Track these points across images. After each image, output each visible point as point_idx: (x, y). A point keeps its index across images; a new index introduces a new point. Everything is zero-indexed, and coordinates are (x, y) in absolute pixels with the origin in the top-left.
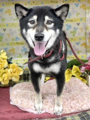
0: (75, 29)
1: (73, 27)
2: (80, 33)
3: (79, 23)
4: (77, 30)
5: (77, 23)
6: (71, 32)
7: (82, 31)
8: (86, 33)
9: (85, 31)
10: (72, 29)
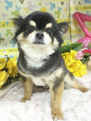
0: (60, 9)
1: (57, 6)
2: (64, 15)
3: (63, 2)
4: (61, 10)
5: (61, 2)
6: (55, 13)
7: (66, 12)
8: (70, 14)
9: (69, 13)
10: (56, 9)
